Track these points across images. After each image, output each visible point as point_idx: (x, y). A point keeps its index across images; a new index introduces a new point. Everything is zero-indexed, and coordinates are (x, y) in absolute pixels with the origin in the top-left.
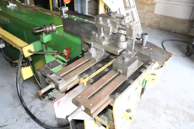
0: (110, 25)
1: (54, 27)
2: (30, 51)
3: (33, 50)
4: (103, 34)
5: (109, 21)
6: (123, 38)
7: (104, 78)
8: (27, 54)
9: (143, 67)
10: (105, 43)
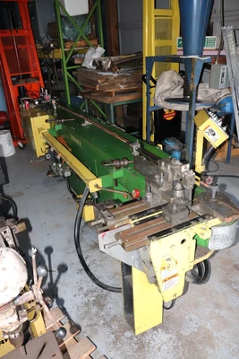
0: (169, 172)
1: (126, 163)
2: (97, 186)
3: (100, 185)
4: (162, 180)
5: (169, 167)
6: (178, 186)
7: (150, 222)
8: (93, 189)
9: (196, 220)
10: (162, 189)
